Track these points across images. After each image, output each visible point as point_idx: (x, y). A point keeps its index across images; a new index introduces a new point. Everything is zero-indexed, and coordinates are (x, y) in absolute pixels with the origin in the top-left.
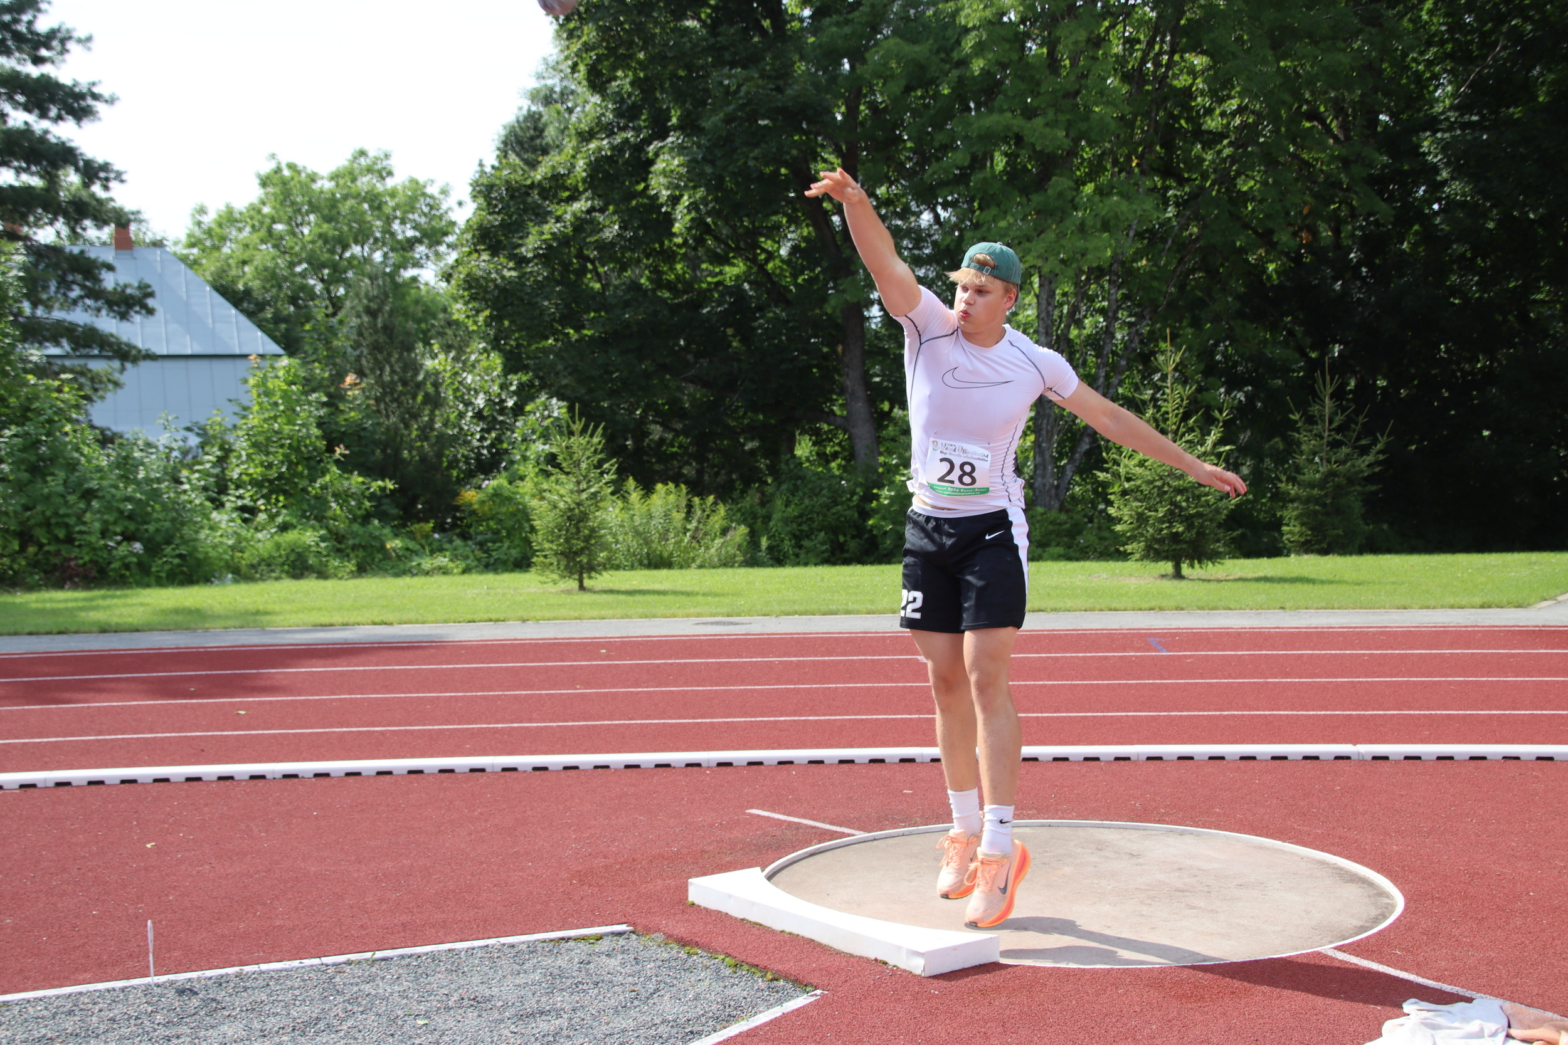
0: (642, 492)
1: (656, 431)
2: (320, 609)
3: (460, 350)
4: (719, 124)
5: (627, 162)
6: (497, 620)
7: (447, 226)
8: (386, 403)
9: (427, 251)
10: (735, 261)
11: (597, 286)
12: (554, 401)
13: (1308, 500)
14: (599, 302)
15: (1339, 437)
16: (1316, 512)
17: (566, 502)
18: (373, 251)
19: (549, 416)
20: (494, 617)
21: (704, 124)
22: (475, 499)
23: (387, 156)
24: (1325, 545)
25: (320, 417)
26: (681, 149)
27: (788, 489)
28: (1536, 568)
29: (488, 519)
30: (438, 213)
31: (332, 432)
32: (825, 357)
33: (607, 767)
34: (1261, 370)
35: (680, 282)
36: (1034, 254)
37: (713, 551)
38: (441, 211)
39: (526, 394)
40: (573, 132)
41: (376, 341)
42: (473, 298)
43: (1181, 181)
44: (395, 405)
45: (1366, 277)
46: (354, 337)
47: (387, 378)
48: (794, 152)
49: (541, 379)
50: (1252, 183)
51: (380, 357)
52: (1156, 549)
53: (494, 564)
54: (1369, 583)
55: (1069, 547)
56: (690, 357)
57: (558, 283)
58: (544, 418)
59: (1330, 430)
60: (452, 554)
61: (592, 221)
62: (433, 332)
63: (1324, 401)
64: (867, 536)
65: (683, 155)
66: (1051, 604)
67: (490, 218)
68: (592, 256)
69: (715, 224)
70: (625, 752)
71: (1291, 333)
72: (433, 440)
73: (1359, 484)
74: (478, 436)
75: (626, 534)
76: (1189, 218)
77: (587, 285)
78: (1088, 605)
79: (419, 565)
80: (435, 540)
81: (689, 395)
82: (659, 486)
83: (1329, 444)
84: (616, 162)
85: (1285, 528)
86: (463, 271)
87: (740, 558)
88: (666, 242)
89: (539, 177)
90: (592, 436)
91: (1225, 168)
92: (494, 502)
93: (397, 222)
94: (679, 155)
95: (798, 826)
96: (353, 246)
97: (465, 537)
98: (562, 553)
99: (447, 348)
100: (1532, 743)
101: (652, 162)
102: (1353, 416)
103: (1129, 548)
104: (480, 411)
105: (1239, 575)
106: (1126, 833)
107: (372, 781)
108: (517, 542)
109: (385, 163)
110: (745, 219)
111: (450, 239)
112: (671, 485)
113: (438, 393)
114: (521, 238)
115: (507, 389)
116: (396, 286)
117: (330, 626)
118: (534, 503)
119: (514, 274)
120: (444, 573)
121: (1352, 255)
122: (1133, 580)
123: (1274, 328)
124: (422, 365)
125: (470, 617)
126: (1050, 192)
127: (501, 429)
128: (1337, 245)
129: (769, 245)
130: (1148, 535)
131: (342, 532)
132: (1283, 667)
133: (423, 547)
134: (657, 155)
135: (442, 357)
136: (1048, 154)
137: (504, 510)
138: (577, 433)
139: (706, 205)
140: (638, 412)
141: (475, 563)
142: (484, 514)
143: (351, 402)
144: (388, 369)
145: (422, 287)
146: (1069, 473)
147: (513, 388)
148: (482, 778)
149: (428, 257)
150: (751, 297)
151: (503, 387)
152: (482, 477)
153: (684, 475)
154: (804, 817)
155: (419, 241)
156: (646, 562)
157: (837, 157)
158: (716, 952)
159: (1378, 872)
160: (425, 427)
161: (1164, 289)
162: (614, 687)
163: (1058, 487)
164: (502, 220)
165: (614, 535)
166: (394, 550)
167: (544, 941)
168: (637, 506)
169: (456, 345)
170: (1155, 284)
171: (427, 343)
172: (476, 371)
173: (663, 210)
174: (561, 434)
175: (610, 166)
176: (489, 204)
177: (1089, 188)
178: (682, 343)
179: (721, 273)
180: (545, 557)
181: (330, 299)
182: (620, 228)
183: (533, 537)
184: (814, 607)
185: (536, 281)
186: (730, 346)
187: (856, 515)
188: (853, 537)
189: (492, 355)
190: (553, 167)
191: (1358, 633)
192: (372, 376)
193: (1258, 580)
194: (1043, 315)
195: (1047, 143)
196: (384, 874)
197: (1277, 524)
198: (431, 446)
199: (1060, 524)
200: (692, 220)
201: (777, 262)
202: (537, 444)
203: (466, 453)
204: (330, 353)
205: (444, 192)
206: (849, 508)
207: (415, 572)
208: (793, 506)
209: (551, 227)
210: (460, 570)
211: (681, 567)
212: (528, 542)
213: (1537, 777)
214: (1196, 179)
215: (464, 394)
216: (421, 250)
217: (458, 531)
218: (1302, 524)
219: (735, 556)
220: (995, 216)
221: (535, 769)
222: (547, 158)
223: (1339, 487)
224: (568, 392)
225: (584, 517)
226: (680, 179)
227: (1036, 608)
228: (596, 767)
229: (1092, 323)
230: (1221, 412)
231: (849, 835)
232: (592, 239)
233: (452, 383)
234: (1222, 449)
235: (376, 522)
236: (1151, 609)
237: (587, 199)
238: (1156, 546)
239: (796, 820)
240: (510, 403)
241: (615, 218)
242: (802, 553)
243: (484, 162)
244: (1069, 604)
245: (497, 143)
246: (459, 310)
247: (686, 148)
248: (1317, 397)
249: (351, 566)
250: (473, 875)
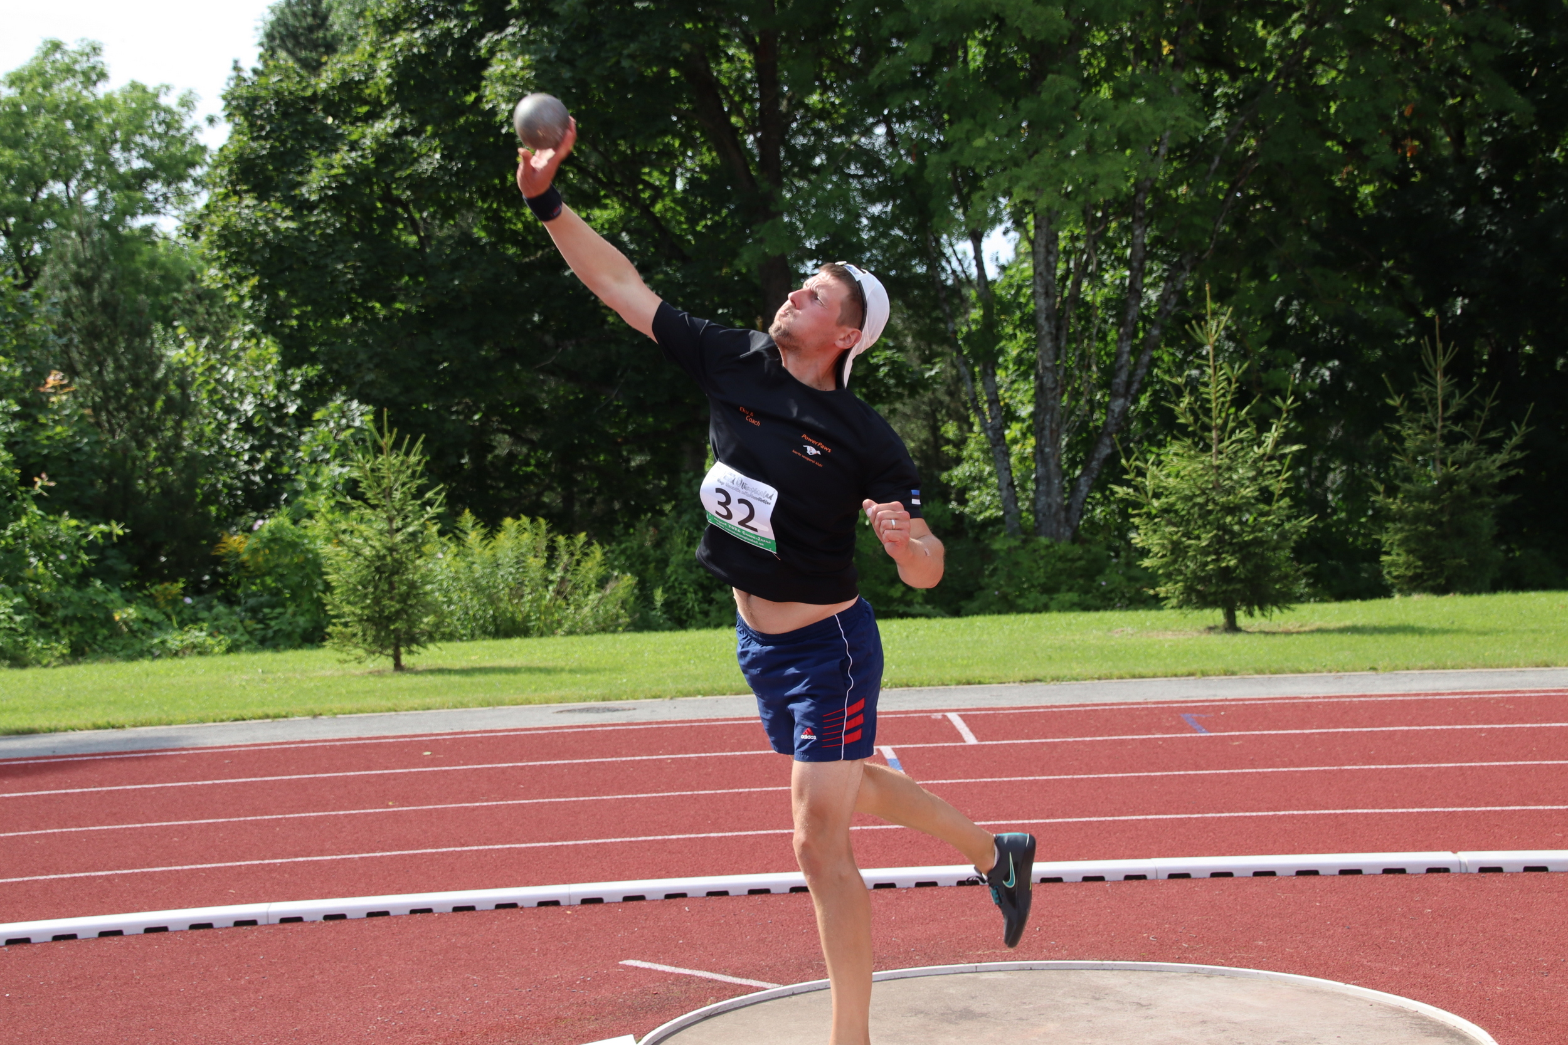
0: (483, 531)
1: (503, 444)
2: (15, 710)
3: (217, 335)
4: (579, 8)
5: (447, 64)
6: (276, 717)
7: (193, 153)
8: (109, 412)
9: (164, 190)
10: (608, 201)
11: (414, 239)
12: (355, 404)
13: (1418, 517)
14: (415, 261)
15: (1457, 428)
16: (1428, 535)
17: (373, 547)
18: (82, 191)
19: (348, 427)
20: (271, 711)
21: (557, 9)
22: (243, 548)
23: (96, 50)
24: (1442, 581)
25: (10, 434)
26: (524, 45)
27: (691, 521)
29: (264, 575)
30: (178, 135)
31: (28, 456)
33: (429, 911)
34: (1352, 337)
35: (530, 233)
36: (1024, 183)
37: (586, 610)
38: (184, 131)
39: (314, 395)
40: (372, 20)
41: (92, 323)
42: (232, 261)
43: (1234, 72)
44: (123, 414)
45: (1500, 200)
46: (58, 317)
48: (686, 47)
49: (336, 373)
50: (1333, 73)
51: (97, 345)
52: (1198, 592)
53: (273, 638)
54: (1498, 631)
55: (1087, 592)
56: (548, 339)
57: (357, 237)
58: (341, 429)
59: (1444, 419)
60: (211, 626)
61: (403, 148)
62: (176, 310)
63: (1434, 379)
65: (529, 52)
66: (1053, 671)
67: (254, 145)
68: (404, 197)
70: (455, 889)
71: (1394, 283)
72: (180, 464)
73: (1489, 494)
74: (246, 457)
75: (462, 590)
76: (1243, 127)
77: (398, 239)
78: (1103, 671)
79: (163, 642)
80: (186, 606)
81: (548, 393)
82: (508, 521)
83: (1443, 438)
84: (435, 63)
85: (1384, 558)
86: (217, 222)
87: (625, 620)
89: (323, 86)
90: (407, 454)
91: (1295, 53)
92: (271, 549)
93: (118, 146)
94: (523, 53)
95: (690, 979)
96: (51, 183)
97: (230, 600)
98: (368, 620)
99: (198, 332)
101: (485, 63)
102: (1476, 397)
103: (1162, 591)
104: (249, 421)
105: (1319, 624)
106: (1134, 977)
107: (92, 946)
108: (305, 606)
109: (93, 60)
110: (622, 142)
111: (198, 172)
112: (525, 520)
113: (185, 396)
114: (301, 173)
115: (288, 389)
116: (121, 241)
117: (31, 732)
118: (326, 550)
119: (292, 225)
120: (200, 654)
121: (1480, 170)
122: (1169, 635)
123: (1369, 275)
124: (161, 357)
125: (236, 713)
126: (1044, 96)
127: (279, 446)
128: (1459, 158)
129: (657, 178)
130: (1188, 572)
131: (48, 599)
132: (1365, 749)
133: (169, 618)
134: (492, 52)
135: (190, 344)
136: (1041, 42)
137: (286, 560)
138: (387, 449)
140: (476, 417)
141: (246, 637)
142: (258, 568)
143: (56, 412)
144: (110, 365)
145: (160, 242)
146: (1084, 489)
147: (296, 387)
148: (252, 934)
149: (166, 198)
151: (280, 386)
152: (254, 514)
153: (544, 505)
155: (153, 176)
156: (491, 628)
157: (749, 52)
159: (1473, 1022)
160: (168, 446)
161: (1210, 227)
162: (440, 802)
163: (1068, 508)
164: (272, 147)
165: (446, 593)
166: (126, 623)
168: (477, 550)
169: (211, 327)
170: (1197, 220)
171: (168, 324)
172: (242, 363)
173: (504, 131)
174: (365, 451)
175: (426, 69)
176: (252, 125)
177: (1105, 92)
178: (536, 318)
180: (346, 625)
181: (20, 260)
182: (443, 157)
183: (327, 598)
184: (723, 683)
185: (324, 236)
186: (605, 322)
189: (264, 341)
190: (344, 71)
192: (88, 374)
193: (1342, 631)
194: (1041, 268)
195: (1038, 27)
197: (1375, 552)
198: (178, 472)
199: (1073, 560)
201: (668, 202)
202: (331, 466)
203: (229, 481)
204: (23, 342)
205: (187, 103)
207: (157, 653)
209: (343, 157)
210: (223, 648)
211: (542, 635)
212: (320, 605)
214: (1255, 69)
215: (224, 397)
216: (156, 187)
217: (220, 593)
218: (1409, 552)
219: (618, 617)
220: (968, 131)
221: (328, 918)
222: (335, 58)
223: (1459, 498)
224: (375, 392)
225: (399, 567)
226: (525, 87)
227: (1031, 677)
228: (413, 912)
229: (1114, 279)
230: (1284, 400)
231: (758, 989)
232: (404, 173)
233: (207, 382)
234: (1287, 450)
235: (98, 583)
236: (1191, 674)
237: (394, 117)
238: (1199, 587)
239: (687, 972)
240: (292, 409)
241: (436, 142)
242: (713, 609)
243: (241, 64)
244: (1077, 669)
245: (259, 36)
246: (212, 276)
247: (534, 42)
248: (1427, 376)
249: (62, 648)
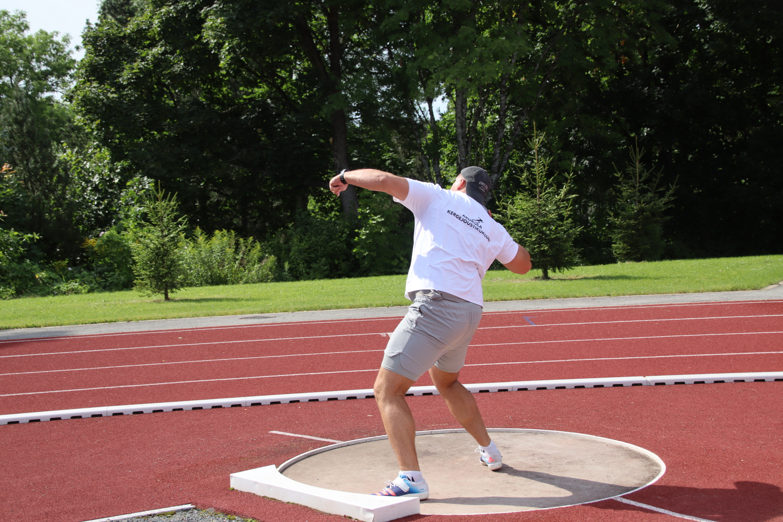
0: (206, 236)
1: (214, 196)
3: (81, 147)
5: (186, 21)
6: (111, 322)
7: (70, 63)
8: (32, 183)
9: (56, 80)
10: (261, 85)
11: (172, 102)
12: (146, 178)
13: (628, 227)
14: (172, 112)
15: (645, 187)
16: (633, 235)
17: (154, 244)
18: (18, 81)
19: (143, 189)
20: (108, 320)
22: (95, 244)
23: (23, 15)
24: (639, 255)
26: (221, 12)
27: (301, 231)
28: (768, 265)
29: (105, 257)
30: (62, 55)
32: (322, 145)
33: (181, 409)
34: (598, 146)
35: (226, 99)
36: (451, 76)
37: (253, 272)
38: (65, 53)
39: (127, 174)
41: (23, 141)
42: (88, 112)
43: (545, 26)
44: (38, 183)
45: (663, 84)
46: (7, 138)
47: (31, 166)
48: (296, 13)
49: (137, 164)
50: (589, 26)
51: (26, 152)
53: (109, 286)
54: (664, 278)
56: (234, 148)
57: (145, 101)
58: (140, 190)
59: (640, 183)
60: (81, 280)
61: (166, 60)
62: (62, 135)
63: (635, 164)
64: (352, 259)
65: (224, 16)
67: (97, 59)
68: (167, 83)
69: (247, 61)
70: (193, 399)
71: (617, 121)
72: (65, 206)
73: (659, 216)
74: (96, 203)
75: (196, 263)
76: (549, 50)
77: (164, 102)
78: (488, 298)
79: (59, 288)
80: (69, 271)
81: (235, 173)
82: (217, 232)
83: (639, 191)
84: (180, 21)
85: (613, 245)
86: (81, 94)
87: (271, 277)
88: (216, 73)
89: (129, 31)
90: (170, 201)
91: (572, 17)
92: (108, 245)
93: (34, 60)
94: (221, 16)
95: (301, 439)
96: (3, 77)
97: (89, 269)
98: (153, 277)
99: (72, 146)
100: (753, 371)
101: (203, 21)
102: (654, 173)
104: (97, 186)
105: (585, 275)
106: (502, 435)
107: (26, 426)
108: (124, 271)
109: (22, 20)
110: (267, 57)
111: (72, 72)
112: (225, 231)
113: (67, 175)
114: (119, 72)
115: (114, 172)
116: (36, 103)
118: (133, 245)
119: (115, 96)
120: (76, 293)
121: (654, 70)
122: (518, 281)
123: (606, 118)
124: (56, 157)
125: (92, 320)
126: (460, 36)
127: (111, 198)
128: (645, 65)
129: (283, 74)
131: (4, 268)
133: (61, 277)
134: (206, 16)
135: (69, 151)
136: (458, 11)
137: (115, 250)
138: (160, 199)
139: (240, 49)
140: (202, 184)
141: (97, 285)
142: (102, 254)
143: (7, 182)
144: (32, 160)
145: (55, 104)
147: (118, 171)
148: (100, 421)
149: (57, 84)
150: (272, 108)
151: (111, 170)
152: (100, 229)
153: (233, 224)
154: (305, 434)
155: (51, 74)
156: (210, 281)
157: (325, 15)
158: (247, 517)
159: (652, 451)
160: (60, 198)
161: (535, 96)
162: (186, 360)
164: (105, 60)
165: (189, 265)
166: (41, 279)
167: (138, 517)
168: (203, 245)
169: (79, 144)
170: (529, 93)
171: (59, 142)
172: (93, 160)
173: (212, 52)
174: (150, 200)
175: (176, 23)
176: (96, 50)
177: (486, 33)
178: (229, 138)
179: (252, 93)
180: (142, 279)
182: (185, 64)
183: (134, 267)
184: (316, 305)
185: (130, 100)
186: (260, 140)
187: (345, 246)
188: (344, 260)
189: (103, 149)
190: (138, 24)
191: (654, 309)
192: (22, 165)
193: (595, 278)
194: (459, 115)
196: (34, 484)
197: (609, 243)
198: (64, 210)
200: (231, 58)
201: (289, 84)
202: (135, 207)
203: (88, 214)
205: (66, 40)
206: (341, 242)
207: (56, 293)
208: (304, 242)
209: (138, 64)
210: (86, 290)
211: (233, 284)
212: (130, 270)
213: (753, 392)
214: (554, 24)
215: (85, 175)
216: (52, 79)
217: (85, 265)
218: (625, 242)
219: (268, 275)
220: (426, 52)
222: (134, 19)
223: (646, 218)
224: (154, 173)
225: (166, 253)
226: (222, 32)
228: (174, 410)
229: (491, 119)
230: (569, 174)
231: (332, 443)
232: (167, 72)
233: (77, 168)
234: (570, 197)
235: (28, 261)
236: (528, 299)
237: (162, 46)
239: (300, 436)
240: (116, 181)
241: (181, 58)
242: (312, 272)
243: (90, 21)
245: (98, 8)
246: (78, 120)
247: (226, 11)
248: (632, 163)
249: (12, 291)
250: (93, 480)
